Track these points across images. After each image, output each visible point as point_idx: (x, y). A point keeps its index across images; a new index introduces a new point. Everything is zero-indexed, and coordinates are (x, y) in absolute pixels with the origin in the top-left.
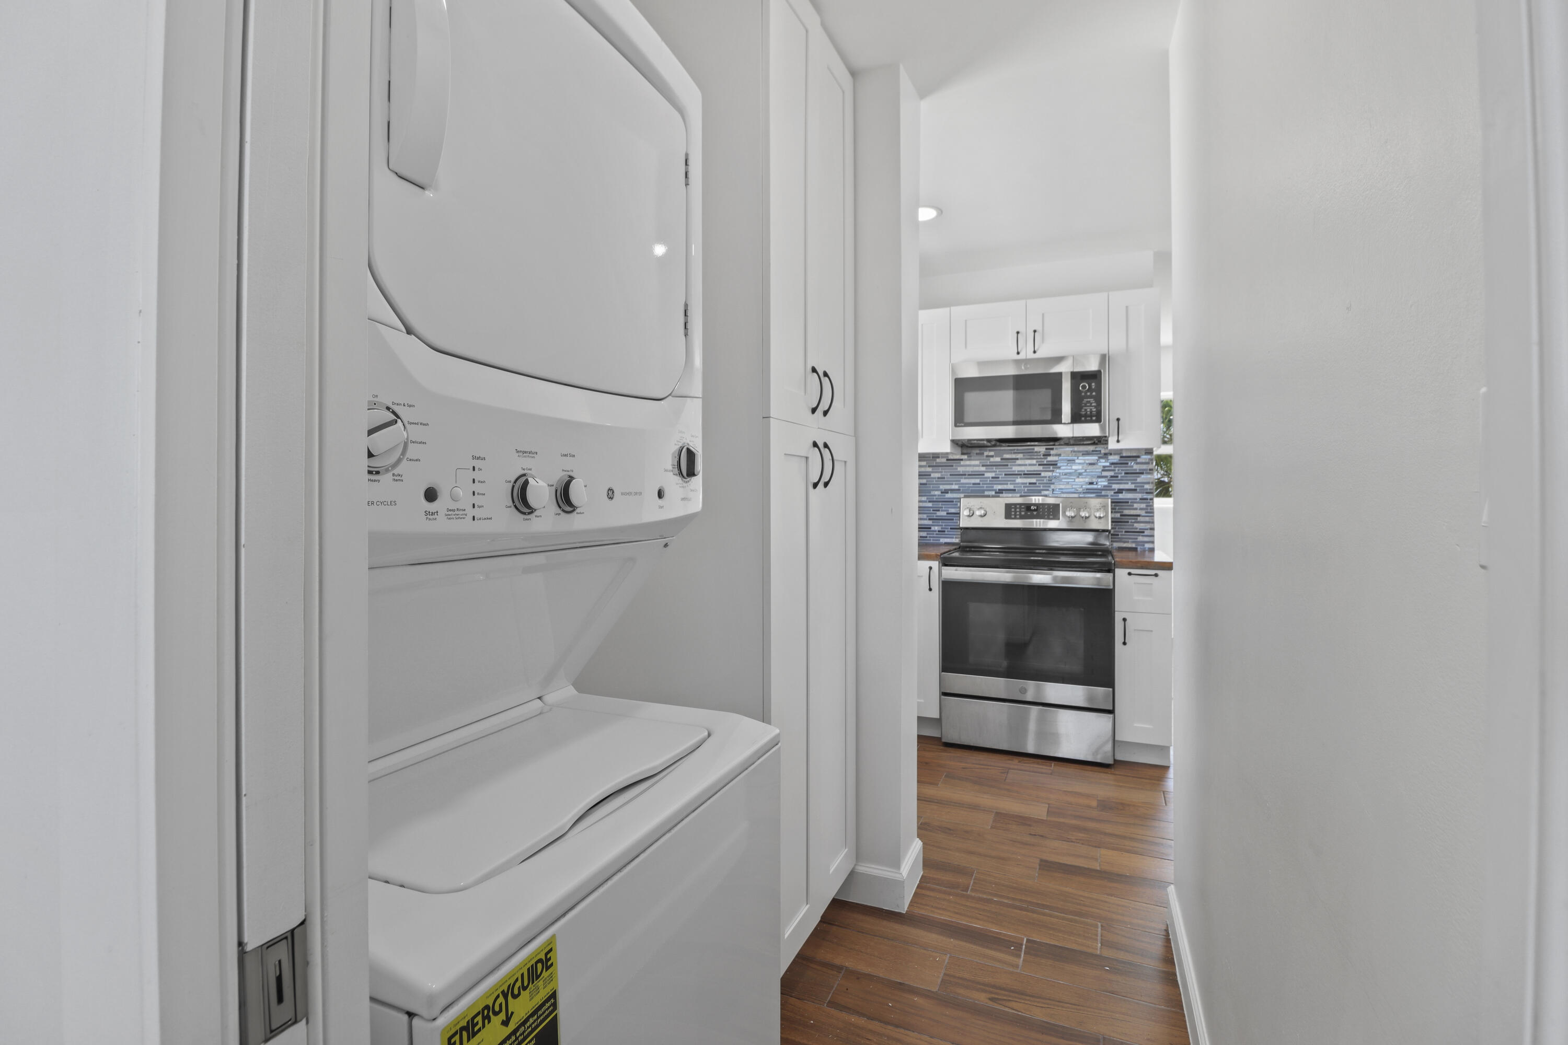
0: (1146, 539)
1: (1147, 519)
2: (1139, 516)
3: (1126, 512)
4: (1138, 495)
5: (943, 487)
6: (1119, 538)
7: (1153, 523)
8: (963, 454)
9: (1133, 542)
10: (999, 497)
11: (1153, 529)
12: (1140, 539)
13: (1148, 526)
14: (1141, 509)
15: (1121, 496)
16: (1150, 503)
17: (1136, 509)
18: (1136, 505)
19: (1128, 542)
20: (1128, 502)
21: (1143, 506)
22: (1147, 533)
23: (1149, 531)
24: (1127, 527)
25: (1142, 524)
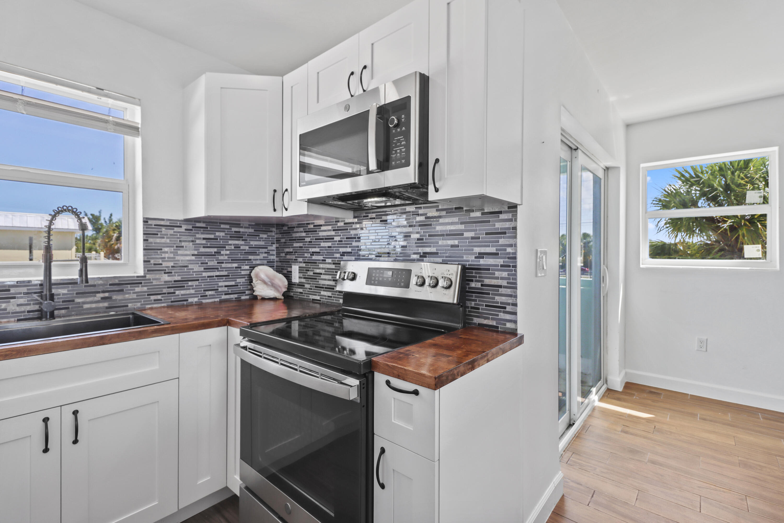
0: (508, 317)
1: (509, 291)
2: (500, 286)
3: (487, 281)
4: (499, 260)
5: (342, 250)
6: (479, 313)
7: (516, 297)
8: (355, 217)
9: (493, 319)
10: (379, 261)
11: (515, 305)
12: (502, 316)
13: (510, 300)
14: (502, 278)
15: (482, 262)
16: (512, 271)
17: (497, 278)
18: (497, 274)
19: (488, 318)
20: (489, 269)
21: (505, 274)
22: (509, 308)
23: (511, 307)
24: (487, 299)
25: (504, 298)
